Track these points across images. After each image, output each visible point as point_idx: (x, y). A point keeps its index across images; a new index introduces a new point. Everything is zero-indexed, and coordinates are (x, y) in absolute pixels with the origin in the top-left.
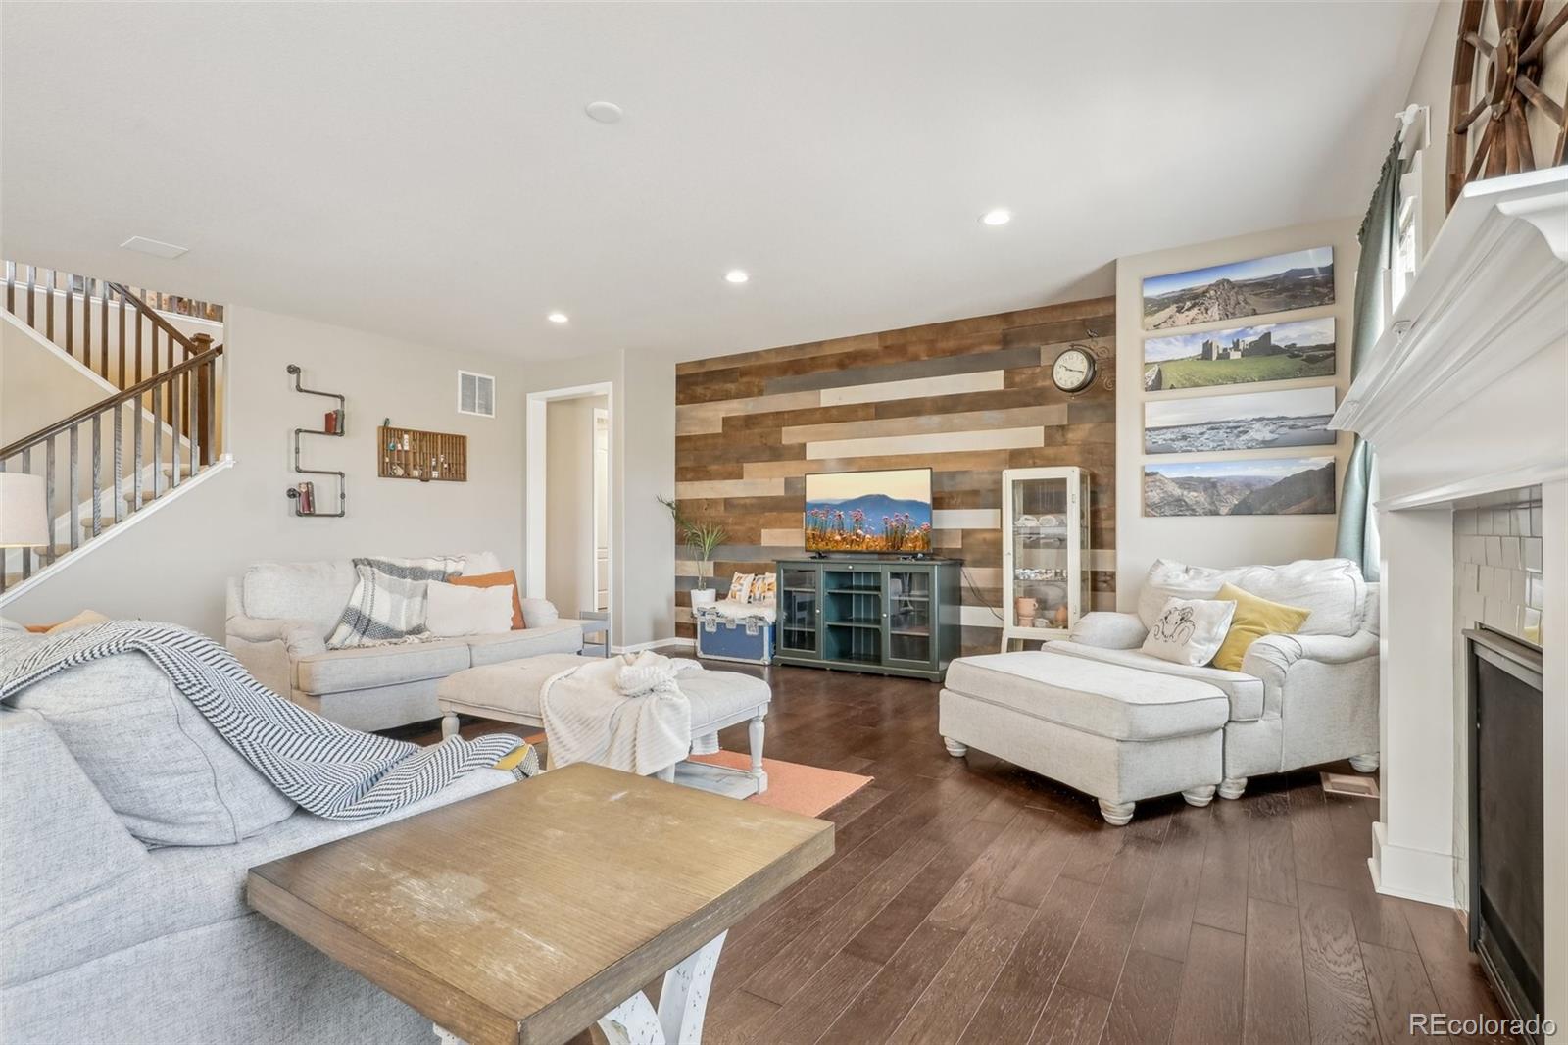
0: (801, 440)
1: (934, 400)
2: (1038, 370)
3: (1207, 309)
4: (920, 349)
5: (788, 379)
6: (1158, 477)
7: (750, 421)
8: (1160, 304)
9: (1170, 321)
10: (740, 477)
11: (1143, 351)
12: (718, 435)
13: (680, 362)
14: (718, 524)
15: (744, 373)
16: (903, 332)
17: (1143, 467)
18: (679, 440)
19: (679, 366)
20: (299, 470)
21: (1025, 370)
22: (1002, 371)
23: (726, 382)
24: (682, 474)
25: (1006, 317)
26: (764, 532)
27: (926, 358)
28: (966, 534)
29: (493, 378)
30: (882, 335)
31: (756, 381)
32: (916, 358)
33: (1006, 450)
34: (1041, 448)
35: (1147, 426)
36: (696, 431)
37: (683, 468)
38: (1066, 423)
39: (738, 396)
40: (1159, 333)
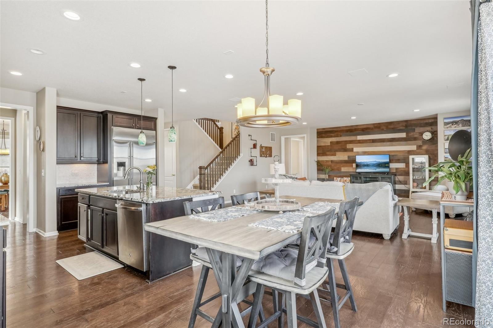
0: (352, 147)
1: (388, 139)
2: (414, 133)
3: (459, 125)
4: (384, 128)
5: (348, 133)
6: (448, 158)
7: (338, 143)
8: (448, 123)
9: (450, 127)
10: (335, 155)
11: (444, 133)
12: (329, 146)
13: (318, 128)
14: (329, 166)
15: (336, 131)
16: (379, 124)
17: (445, 156)
18: (318, 147)
19: (317, 129)
20: (251, 156)
21: (411, 133)
22: (405, 133)
23: (331, 133)
24: (318, 154)
25: (406, 121)
26: (342, 168)
27: (385, 130)
28: (397, 169)
29: (275, 133)
30: (374, 124)
31: (339, 133)
32: (383, 130)
33: (407, 150)
34: (415, 150)
35: (445, 148)
36: (322, 144)
37: (319, 153)
38: (422, 145)
39: (334, 137)
40: (447, 129)
